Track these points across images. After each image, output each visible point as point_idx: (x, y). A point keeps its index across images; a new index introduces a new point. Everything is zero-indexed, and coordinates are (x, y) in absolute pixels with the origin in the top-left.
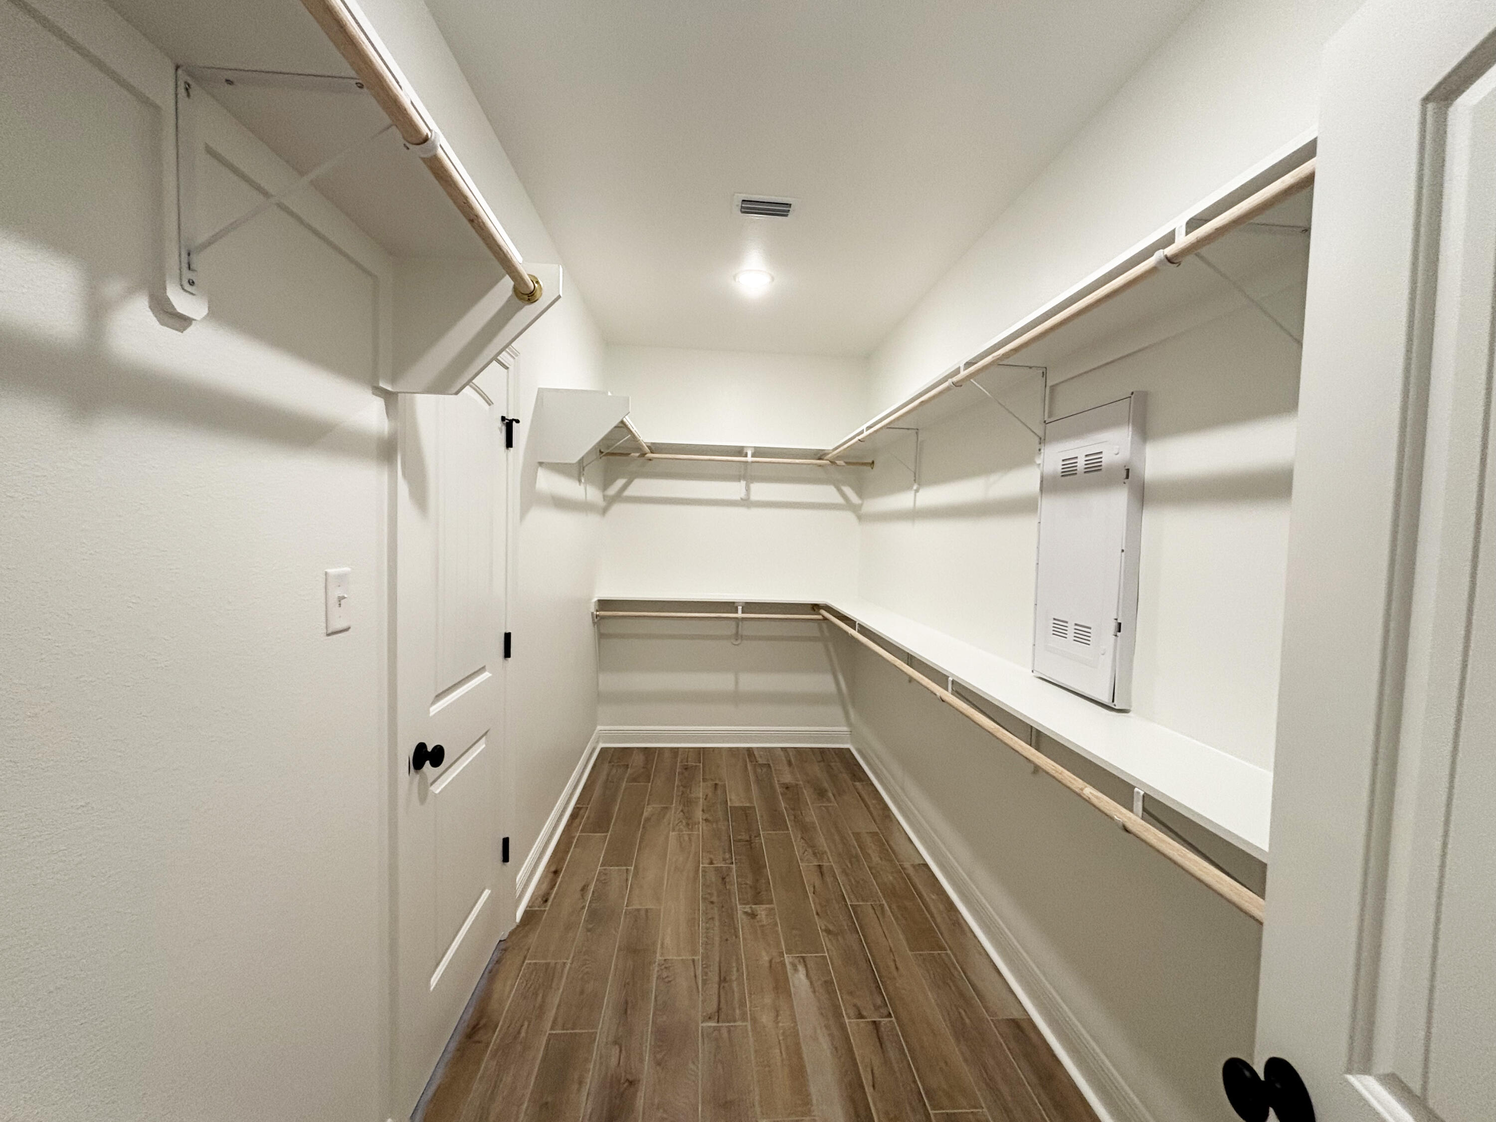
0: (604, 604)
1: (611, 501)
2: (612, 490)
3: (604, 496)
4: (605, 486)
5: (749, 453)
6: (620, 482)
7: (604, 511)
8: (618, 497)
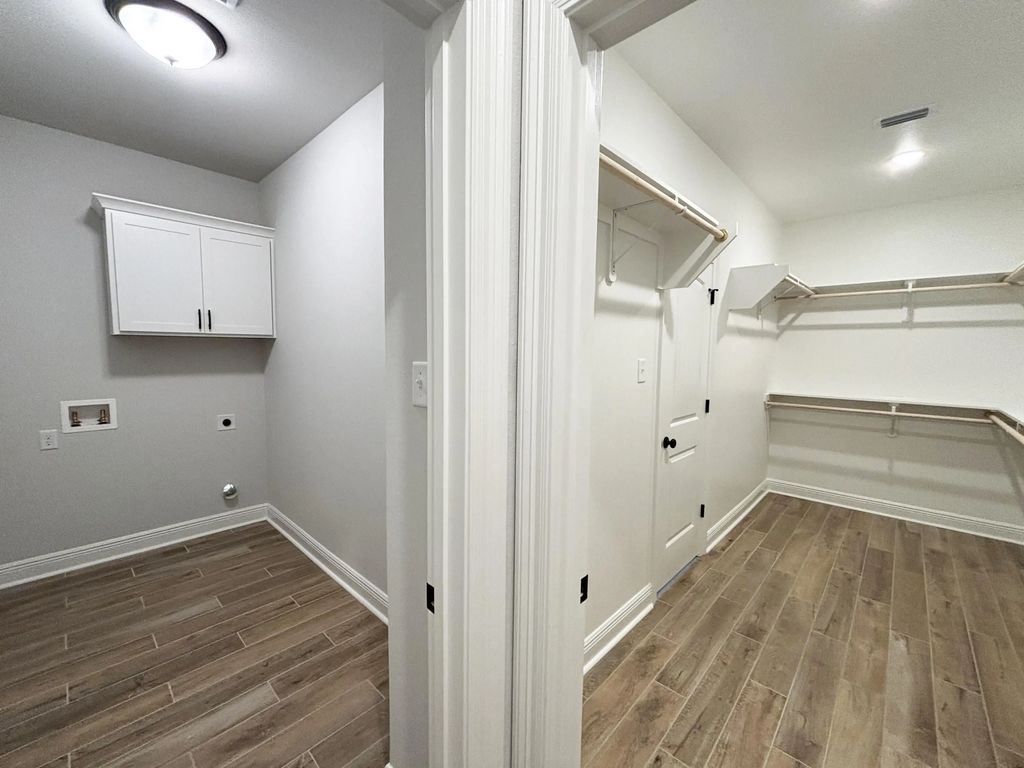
0: (773, 397)
1: (783, 330)
2: (784, 322)
3: (778, 327)
4: (780, 319)
5: (910, 285)
6: (791, 316)
7: (777, 336)
8: (790, 326)
